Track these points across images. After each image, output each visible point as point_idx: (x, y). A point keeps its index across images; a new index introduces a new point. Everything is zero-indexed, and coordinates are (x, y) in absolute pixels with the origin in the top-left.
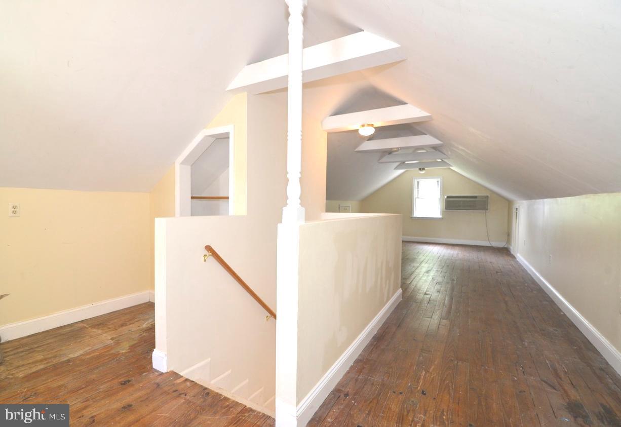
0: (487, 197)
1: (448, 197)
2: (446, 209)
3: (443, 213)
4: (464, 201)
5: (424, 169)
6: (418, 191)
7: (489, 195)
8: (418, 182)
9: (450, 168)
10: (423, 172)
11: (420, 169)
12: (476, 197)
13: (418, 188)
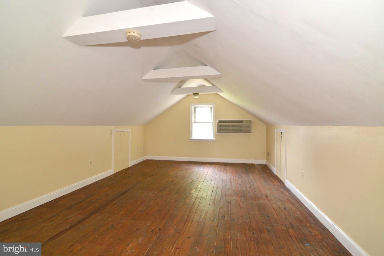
0: (250, 121)
1: (220, 122)
2: (218, 132)
3: (215, 136)
4: (232, 125)
5: (198, 94)
6: (195, 116)
7: (252, 120)
8: (195, 108)
9: (217, 94)
10: (197, 97)
11: (194, 94)
12: (241, 121)
13: (195, 113)
